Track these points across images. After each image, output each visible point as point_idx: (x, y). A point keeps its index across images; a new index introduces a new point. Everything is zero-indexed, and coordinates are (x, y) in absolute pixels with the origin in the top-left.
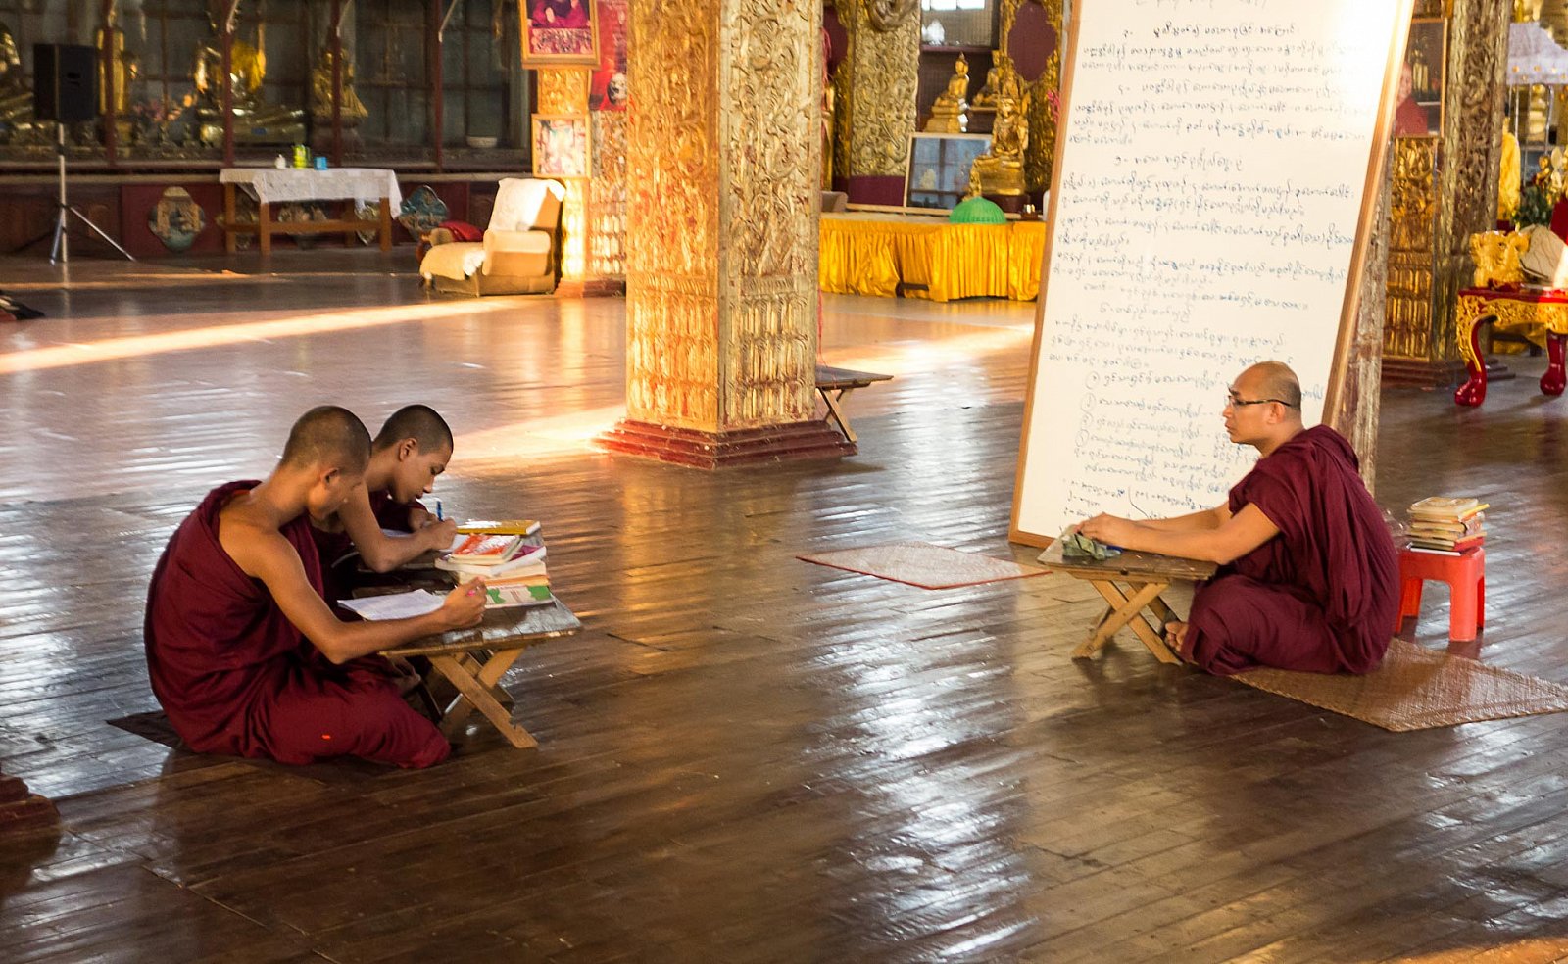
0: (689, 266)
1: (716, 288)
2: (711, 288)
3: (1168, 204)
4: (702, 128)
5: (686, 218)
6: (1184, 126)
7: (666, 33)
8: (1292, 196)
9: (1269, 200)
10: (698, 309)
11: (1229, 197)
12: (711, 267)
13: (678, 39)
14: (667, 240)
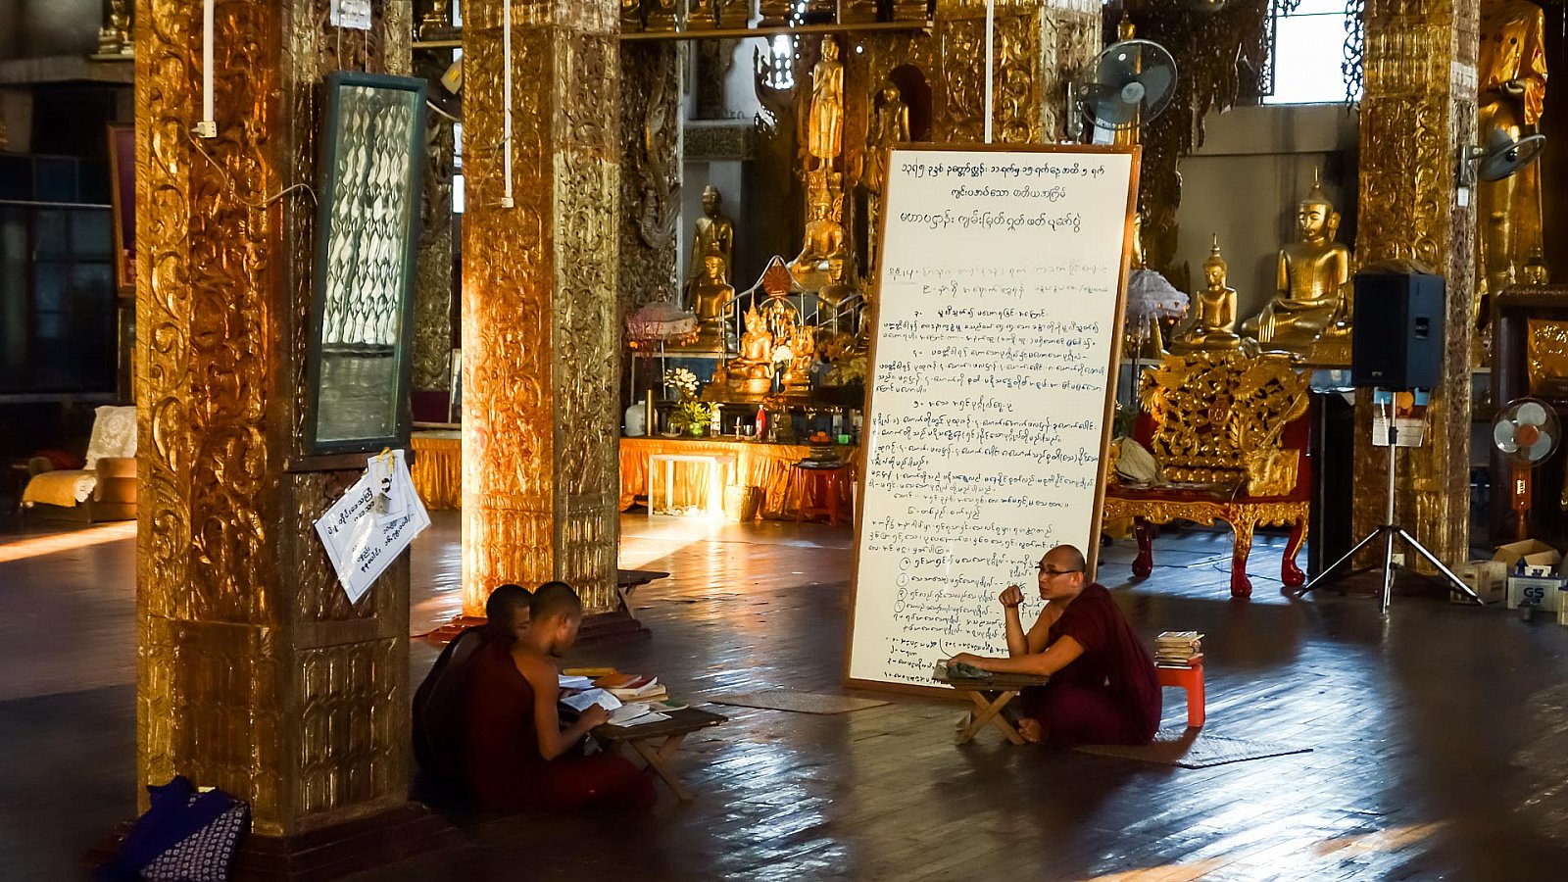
0: (524, 488)
1: (551, 505)
2: (547, 504)
3: (958, 434)
4: (537, 378)
5: (520, 450)
6: (966, 379)
7: (501, 302)
8: (1051, 428)
9: (1034, 432)
10: (534, 523)
11: (1006, 430)
12: (546, 489)
13: (513, 306)
14: (503, 468)
